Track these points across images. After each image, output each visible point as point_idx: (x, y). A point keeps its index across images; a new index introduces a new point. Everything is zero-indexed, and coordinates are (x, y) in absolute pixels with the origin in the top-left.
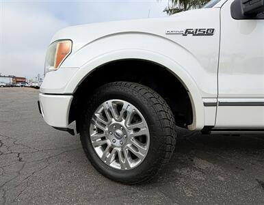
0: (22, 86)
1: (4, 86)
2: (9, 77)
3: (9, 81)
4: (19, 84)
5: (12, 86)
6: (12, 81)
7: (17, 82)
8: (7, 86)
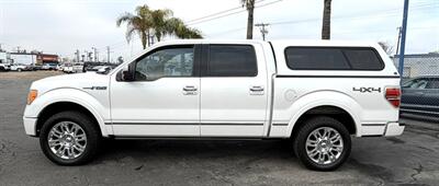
0: (51, 69)
1: (22, 70)
2: (32, 54)
3: (31, 61)
4: (47, 66)
5: (35, 69)
6: (35, 62)
7: (45, 62)
8: (27, 70)
